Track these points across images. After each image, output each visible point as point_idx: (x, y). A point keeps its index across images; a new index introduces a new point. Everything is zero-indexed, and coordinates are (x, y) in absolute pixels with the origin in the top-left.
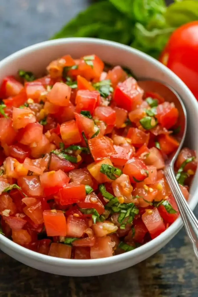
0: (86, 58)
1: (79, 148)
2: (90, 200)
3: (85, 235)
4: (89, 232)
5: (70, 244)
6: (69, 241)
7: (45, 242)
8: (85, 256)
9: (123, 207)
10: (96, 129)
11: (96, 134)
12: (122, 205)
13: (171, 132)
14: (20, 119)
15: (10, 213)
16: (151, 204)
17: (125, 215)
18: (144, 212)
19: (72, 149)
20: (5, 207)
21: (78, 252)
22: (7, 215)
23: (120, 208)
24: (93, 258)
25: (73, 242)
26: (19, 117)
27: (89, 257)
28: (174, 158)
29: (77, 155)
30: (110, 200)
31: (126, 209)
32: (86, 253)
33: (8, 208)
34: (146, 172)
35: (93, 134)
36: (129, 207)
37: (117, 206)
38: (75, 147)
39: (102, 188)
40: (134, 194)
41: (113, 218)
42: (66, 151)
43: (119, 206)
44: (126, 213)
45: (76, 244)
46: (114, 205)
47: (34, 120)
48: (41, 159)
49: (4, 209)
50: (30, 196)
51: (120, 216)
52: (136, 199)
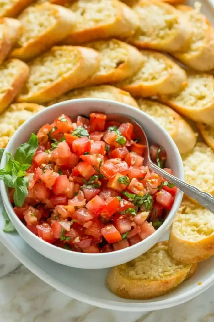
0: (59, 119)
1: (96, 176)
2: (124, 204)
3: (132, 228)
4: (133, 224)
5: (126, 238)
6: (124, 236)
7: (108, 247)
8: (138, 240)
9: (144, 198)
10: (99, 160)
11: (101, 162)
12: (143, 197)
13: (136, 141)
14: (49, 179)
15: (80, 238)
16: (157, 189)
17: (148, 202)
18: (156, 196)
19: (92, 180)
20: (75, 236)
21: (132, 240)
22: (79, 241)
23: (143, 200)
24: (144, 239)
25: (127, 235)
26: (48, 178)
27: (141, 240)
28: (149, 157)
29: (97, 182)
30: (134, 198)
31: (146, 199)
32: (138, 238)
33: (77, 237)
34: (144, 171)
35: (99, 163)
36: (148, 196)
37: (140, 200)
38: (93, 178)
39: (126, 193)
40: (145, 187)
41: (142, 208)
42: (89, 183)
43: (142, 198)
44: (148, 201)
45: (130, 236)
46: (138, 200)
47: (58, 175)
48: (77, 196)
49: (74, 238)
50: (87, 221)
51: (145, 205)
52: (149, 190)
